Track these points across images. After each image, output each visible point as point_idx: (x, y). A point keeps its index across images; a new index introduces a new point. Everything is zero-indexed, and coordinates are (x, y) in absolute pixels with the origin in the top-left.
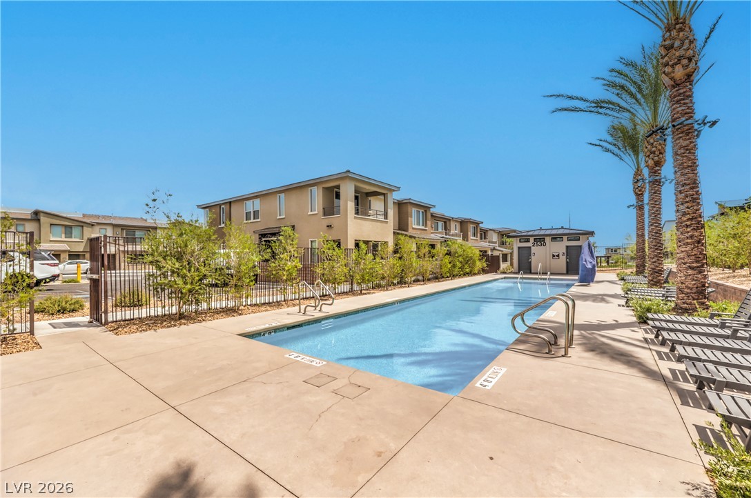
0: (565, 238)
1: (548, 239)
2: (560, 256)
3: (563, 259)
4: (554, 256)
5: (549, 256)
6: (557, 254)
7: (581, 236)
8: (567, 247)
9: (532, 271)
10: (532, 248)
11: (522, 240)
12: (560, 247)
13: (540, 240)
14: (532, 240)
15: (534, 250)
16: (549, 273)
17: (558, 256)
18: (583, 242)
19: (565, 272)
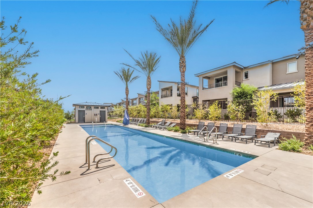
0: (100, 107)
1: (92, 107)
2: (98, 114)
3: (99, 116)
4: (95, 115)
5: (93, 115)
6: (96, 114)
7: (105, 107)
8: (100, 111)
9: (85, 122)
10: (85, 111)
11: (80, 107)
12: (98, 111)
13: (89, 107)
14: (85, 107)
15: (86, 112)
16: (93, 122)
17: (97, 115)
18: (106, 109)
19: (99, 121)
